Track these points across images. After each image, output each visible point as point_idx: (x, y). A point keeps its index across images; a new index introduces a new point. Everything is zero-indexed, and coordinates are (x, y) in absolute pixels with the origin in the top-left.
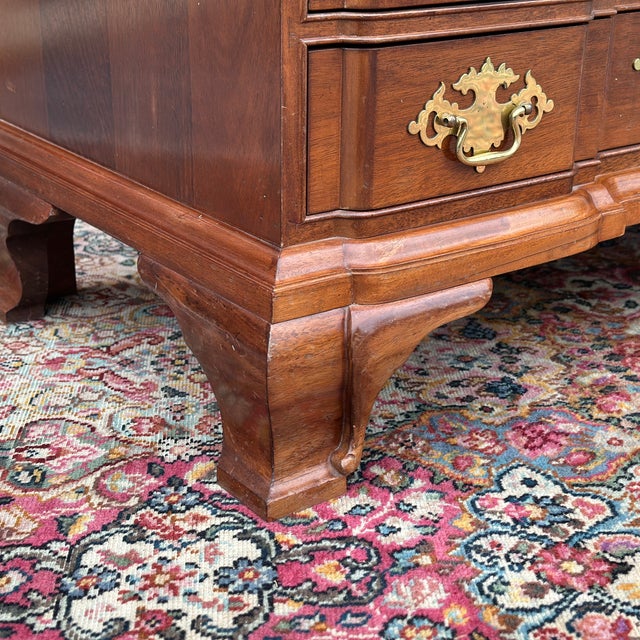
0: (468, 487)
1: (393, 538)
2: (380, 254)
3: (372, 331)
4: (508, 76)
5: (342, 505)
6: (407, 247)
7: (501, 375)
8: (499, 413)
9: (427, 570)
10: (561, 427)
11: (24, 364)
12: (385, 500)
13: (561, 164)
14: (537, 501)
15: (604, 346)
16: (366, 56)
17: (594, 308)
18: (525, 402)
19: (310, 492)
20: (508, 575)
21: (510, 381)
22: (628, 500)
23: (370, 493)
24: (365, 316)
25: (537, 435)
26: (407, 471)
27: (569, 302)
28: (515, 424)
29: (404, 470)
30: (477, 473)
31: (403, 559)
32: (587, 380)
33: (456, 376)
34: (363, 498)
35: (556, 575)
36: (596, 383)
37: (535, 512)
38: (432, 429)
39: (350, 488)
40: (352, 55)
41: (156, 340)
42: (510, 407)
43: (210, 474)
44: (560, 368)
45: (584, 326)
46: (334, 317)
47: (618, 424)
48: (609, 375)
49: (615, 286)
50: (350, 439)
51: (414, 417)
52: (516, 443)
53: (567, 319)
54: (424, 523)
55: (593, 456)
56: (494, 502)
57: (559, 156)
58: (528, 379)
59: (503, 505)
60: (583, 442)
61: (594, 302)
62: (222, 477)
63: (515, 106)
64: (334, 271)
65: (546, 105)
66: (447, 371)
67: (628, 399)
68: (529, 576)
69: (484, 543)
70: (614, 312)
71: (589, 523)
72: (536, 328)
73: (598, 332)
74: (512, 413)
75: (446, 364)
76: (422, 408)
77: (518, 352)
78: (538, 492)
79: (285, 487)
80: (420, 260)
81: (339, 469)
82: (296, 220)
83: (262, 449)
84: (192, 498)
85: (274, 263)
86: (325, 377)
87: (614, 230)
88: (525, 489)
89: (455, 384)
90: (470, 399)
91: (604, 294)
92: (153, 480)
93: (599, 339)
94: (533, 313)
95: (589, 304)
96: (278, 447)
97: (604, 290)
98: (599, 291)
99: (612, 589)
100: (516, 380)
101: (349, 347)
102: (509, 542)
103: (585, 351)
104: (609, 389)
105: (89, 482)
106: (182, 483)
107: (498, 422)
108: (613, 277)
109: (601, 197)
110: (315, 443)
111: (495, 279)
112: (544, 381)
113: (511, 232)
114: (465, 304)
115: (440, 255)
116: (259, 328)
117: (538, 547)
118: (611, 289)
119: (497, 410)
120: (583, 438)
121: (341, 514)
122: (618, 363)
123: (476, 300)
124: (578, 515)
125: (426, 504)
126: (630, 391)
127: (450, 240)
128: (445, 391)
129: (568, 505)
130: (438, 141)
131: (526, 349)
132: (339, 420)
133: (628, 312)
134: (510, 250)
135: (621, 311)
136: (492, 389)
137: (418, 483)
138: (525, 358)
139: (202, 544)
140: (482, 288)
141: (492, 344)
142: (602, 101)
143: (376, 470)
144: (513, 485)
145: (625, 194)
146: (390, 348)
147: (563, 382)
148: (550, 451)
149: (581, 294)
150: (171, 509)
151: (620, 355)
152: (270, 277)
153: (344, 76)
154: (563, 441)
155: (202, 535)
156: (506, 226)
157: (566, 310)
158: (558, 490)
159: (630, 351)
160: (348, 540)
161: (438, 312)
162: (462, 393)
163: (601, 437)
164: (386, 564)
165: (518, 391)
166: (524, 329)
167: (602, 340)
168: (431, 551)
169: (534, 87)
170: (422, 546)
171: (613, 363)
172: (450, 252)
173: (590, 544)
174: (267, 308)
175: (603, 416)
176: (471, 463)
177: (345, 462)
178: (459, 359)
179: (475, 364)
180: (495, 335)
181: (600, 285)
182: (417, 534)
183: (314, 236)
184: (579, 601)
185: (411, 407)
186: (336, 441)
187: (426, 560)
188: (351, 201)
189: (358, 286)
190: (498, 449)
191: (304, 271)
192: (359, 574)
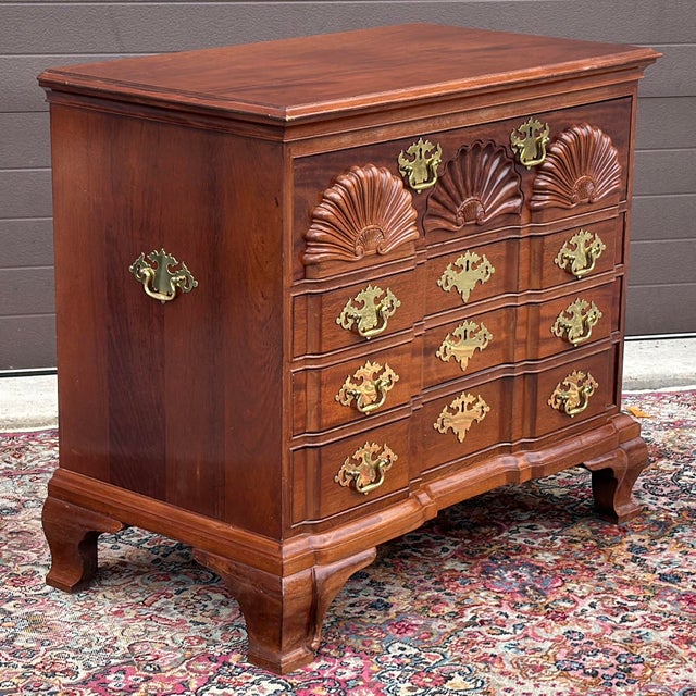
0: (373, 653)
1: (343, 676)
2: (325, 541)
3: (324, 578)
4: (375, 447)
5: (315, 666)
6: (337, 536)
7: (376, 598)
8: (380, 618)
9: (363, 686)
10: (414, 622)
11: (102, 616)
12: (334, 662)
13: (403, 485)
14: (407, 656)
15: (431, 577)
16: (316, 450)
17: (423, 554)
18: (392, 611)
19: (299, 660)
20: (399, 685)
21: (382, 601)
22: (450, 653)
23: (325, 660)
24: (321, 571)
25: (402, 627)
26: (341, 648)
27: (408, 551)
28: (389, 623)
29: (339, 649)
30: (375, 647)
31: (351, 683)
32: (424, 597)
33: (352, 601)
34: (323, 662)
35: (421, 683)
36: (429, 598)
37: (408, 661)
38: (347, 629)
39: (316, 659)
40: (310, 451)
41: (168, 596)
42: (386, 615)
43: (242, 659)
44: (409, 592)
45: (419, 566)
46: (306, 573)
47: (443, 618)
48: (436, 593)
49: (434, 538)
50: (314, 633)
51: (336, 624)
52: (392, 632)
53: (408, 562)
54: (355, 669)
55: (432, 634)
56: (387, 658)
57: (402, 480)
58: (392, 599)
59: (391, 659)
60: (425, 628)
61: (423, 550)
62: (251, 659)
63: (380, 461)
64: (306, 550)
65: (394, 457)
66: (346, 599)
67: (447, 605)
68: (408, 684)
69: (386, 675)
70: (435, 555)
71: (433, 663)
72: (391, 569)
73: (427, 569)
74: (387, 618)
75: (344, 595)
76: (338, 619)
77: (383, 584)
78: (407, 652)
79: (288, 657)
80: (345, 541)
81: (311, 649)
82: (288, 528)
83: (274, 640)
84: (239, 670)
85: (280, 548)
86: (305, 601)
87: (433, 514)
88: (400, 652)
89: (352, 605)
90: (362, 612)
91: (429, 545)
92: (214, 664)
93: (428, 573)
94: (387, 560)
95: (419, 552)
96: (284, 638)
97: (428, 542)
98: (424, 542)
99: (445, 686)
100: (385, 600)
101: (315, 587)
102: (397, 673)
103: (421, 581)
104: (437, 601)
105: (183, 667)
106: (230, 665)
107: (380, 622)
108: (432, 532)
109: (424, 497)
110: (298, 636)
111: (377, 547)
112: (401, 600)
113: (383, 522)
114: (365, 560)
115: (352, 537)
116: (276, 581)
117: (411, 674)
118: (432, 541)
119: (378, 617)
120: (425, 626)
121: (315, 669)
122: (441, 586)
123: (370, 558)
124: (427, 660)
125: (354, 662)
126: (447, 601)
127: (356, 530)
128: (348, 609)
129: (422, 656)
130: (347, 483)
131: (387, 583)
132: (308, 624)
133: (443, 555)
134: (383, 532)
135: (439, 555)
136: (373, 606)
137: (347, 654)
138: (388, 587)
139: (255, 687)
140: (371, 552)
141: (367, 581)
142: (420, 449)
143: (325, 650)
144: (394, 650)
145: (436, 494)
146: (334, 585)
147: (411, 599)
148: (410, 634)
149: (414, 545)
150: (231, 675)
151: (441, 581)
152: (279, 555)
153: (306, 461)
154: (416, 629)
155: (253, 683)
156: (380, 519)
157: (406, 557)
158: (417, 651)
159: (446, 579)
160: (324, 679)
161: (353, 565)
162: (358, 610)
163: (435, 625)
164: (344, 686)
165: (387, 606)
166: (383, 571)
167: (430, 574)
168: (362, 679)
169: (388, 451)
170: (358, 678)
171: (438, 587)
172: (356, 536)
173: (434, 671)
174: (280, 570)
175: (435, 615)
176: (372, 643)
177: (313, 645)
178: (351, 591)
179: (361, 593)
180: (367, 576)
181: (425, 538)
182: (354, 674)
183: (295, 534)
184: (432, 691)
185: (332, 619)
186: (307, 635)
187: (361, 683)
188: (311, 516)
189: (318, 556)
190: (383, 635)
191: (293, 552)
192: (333, 691)
